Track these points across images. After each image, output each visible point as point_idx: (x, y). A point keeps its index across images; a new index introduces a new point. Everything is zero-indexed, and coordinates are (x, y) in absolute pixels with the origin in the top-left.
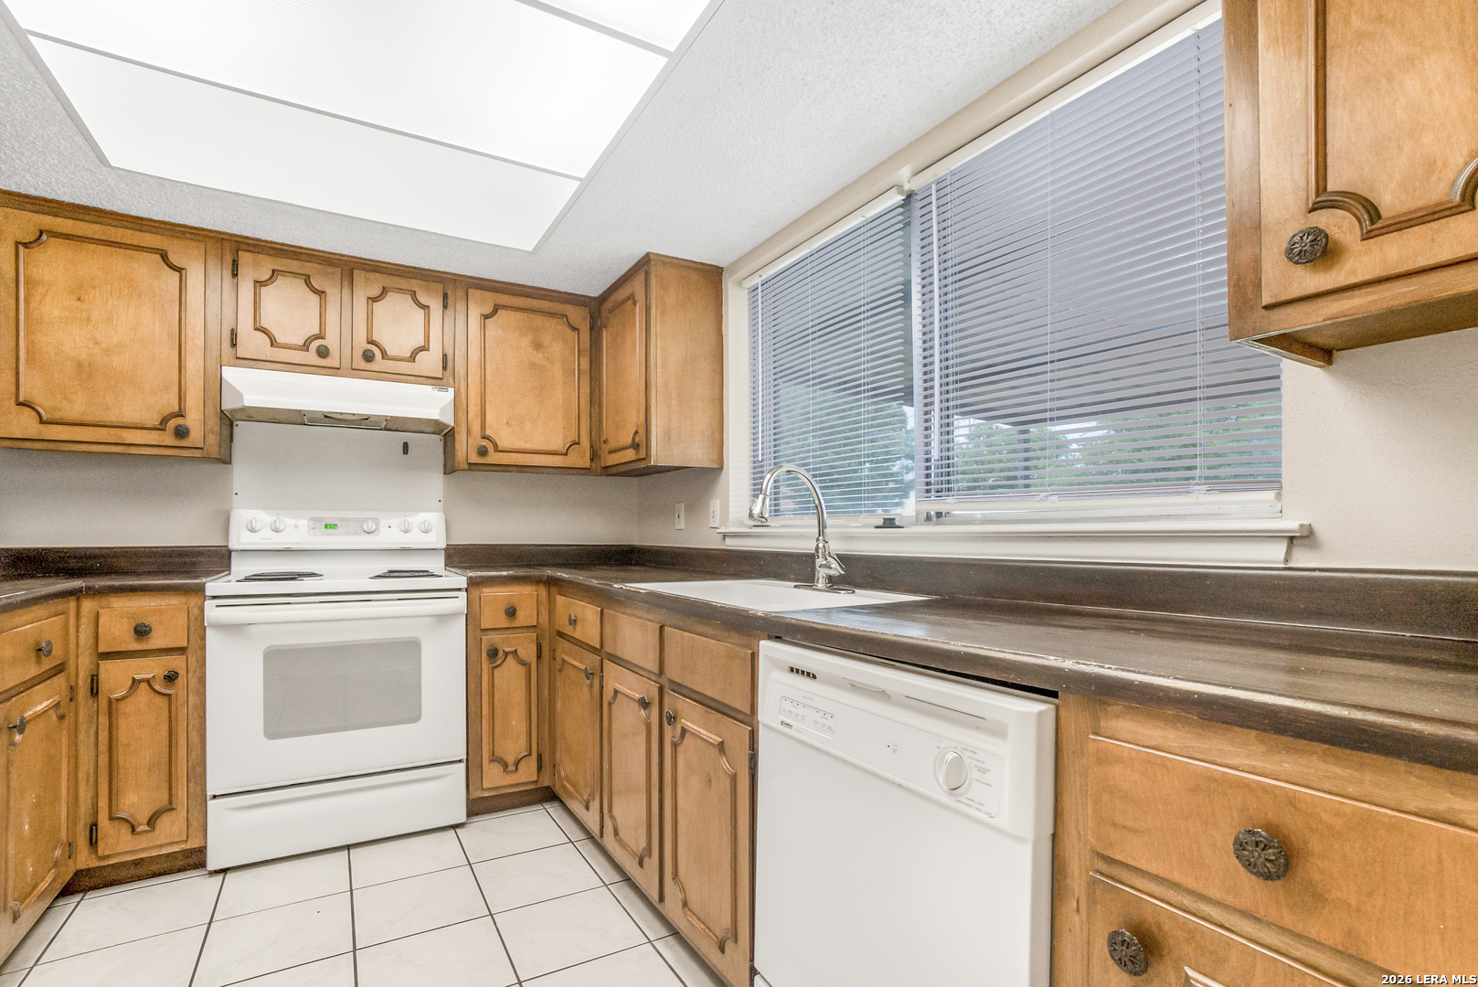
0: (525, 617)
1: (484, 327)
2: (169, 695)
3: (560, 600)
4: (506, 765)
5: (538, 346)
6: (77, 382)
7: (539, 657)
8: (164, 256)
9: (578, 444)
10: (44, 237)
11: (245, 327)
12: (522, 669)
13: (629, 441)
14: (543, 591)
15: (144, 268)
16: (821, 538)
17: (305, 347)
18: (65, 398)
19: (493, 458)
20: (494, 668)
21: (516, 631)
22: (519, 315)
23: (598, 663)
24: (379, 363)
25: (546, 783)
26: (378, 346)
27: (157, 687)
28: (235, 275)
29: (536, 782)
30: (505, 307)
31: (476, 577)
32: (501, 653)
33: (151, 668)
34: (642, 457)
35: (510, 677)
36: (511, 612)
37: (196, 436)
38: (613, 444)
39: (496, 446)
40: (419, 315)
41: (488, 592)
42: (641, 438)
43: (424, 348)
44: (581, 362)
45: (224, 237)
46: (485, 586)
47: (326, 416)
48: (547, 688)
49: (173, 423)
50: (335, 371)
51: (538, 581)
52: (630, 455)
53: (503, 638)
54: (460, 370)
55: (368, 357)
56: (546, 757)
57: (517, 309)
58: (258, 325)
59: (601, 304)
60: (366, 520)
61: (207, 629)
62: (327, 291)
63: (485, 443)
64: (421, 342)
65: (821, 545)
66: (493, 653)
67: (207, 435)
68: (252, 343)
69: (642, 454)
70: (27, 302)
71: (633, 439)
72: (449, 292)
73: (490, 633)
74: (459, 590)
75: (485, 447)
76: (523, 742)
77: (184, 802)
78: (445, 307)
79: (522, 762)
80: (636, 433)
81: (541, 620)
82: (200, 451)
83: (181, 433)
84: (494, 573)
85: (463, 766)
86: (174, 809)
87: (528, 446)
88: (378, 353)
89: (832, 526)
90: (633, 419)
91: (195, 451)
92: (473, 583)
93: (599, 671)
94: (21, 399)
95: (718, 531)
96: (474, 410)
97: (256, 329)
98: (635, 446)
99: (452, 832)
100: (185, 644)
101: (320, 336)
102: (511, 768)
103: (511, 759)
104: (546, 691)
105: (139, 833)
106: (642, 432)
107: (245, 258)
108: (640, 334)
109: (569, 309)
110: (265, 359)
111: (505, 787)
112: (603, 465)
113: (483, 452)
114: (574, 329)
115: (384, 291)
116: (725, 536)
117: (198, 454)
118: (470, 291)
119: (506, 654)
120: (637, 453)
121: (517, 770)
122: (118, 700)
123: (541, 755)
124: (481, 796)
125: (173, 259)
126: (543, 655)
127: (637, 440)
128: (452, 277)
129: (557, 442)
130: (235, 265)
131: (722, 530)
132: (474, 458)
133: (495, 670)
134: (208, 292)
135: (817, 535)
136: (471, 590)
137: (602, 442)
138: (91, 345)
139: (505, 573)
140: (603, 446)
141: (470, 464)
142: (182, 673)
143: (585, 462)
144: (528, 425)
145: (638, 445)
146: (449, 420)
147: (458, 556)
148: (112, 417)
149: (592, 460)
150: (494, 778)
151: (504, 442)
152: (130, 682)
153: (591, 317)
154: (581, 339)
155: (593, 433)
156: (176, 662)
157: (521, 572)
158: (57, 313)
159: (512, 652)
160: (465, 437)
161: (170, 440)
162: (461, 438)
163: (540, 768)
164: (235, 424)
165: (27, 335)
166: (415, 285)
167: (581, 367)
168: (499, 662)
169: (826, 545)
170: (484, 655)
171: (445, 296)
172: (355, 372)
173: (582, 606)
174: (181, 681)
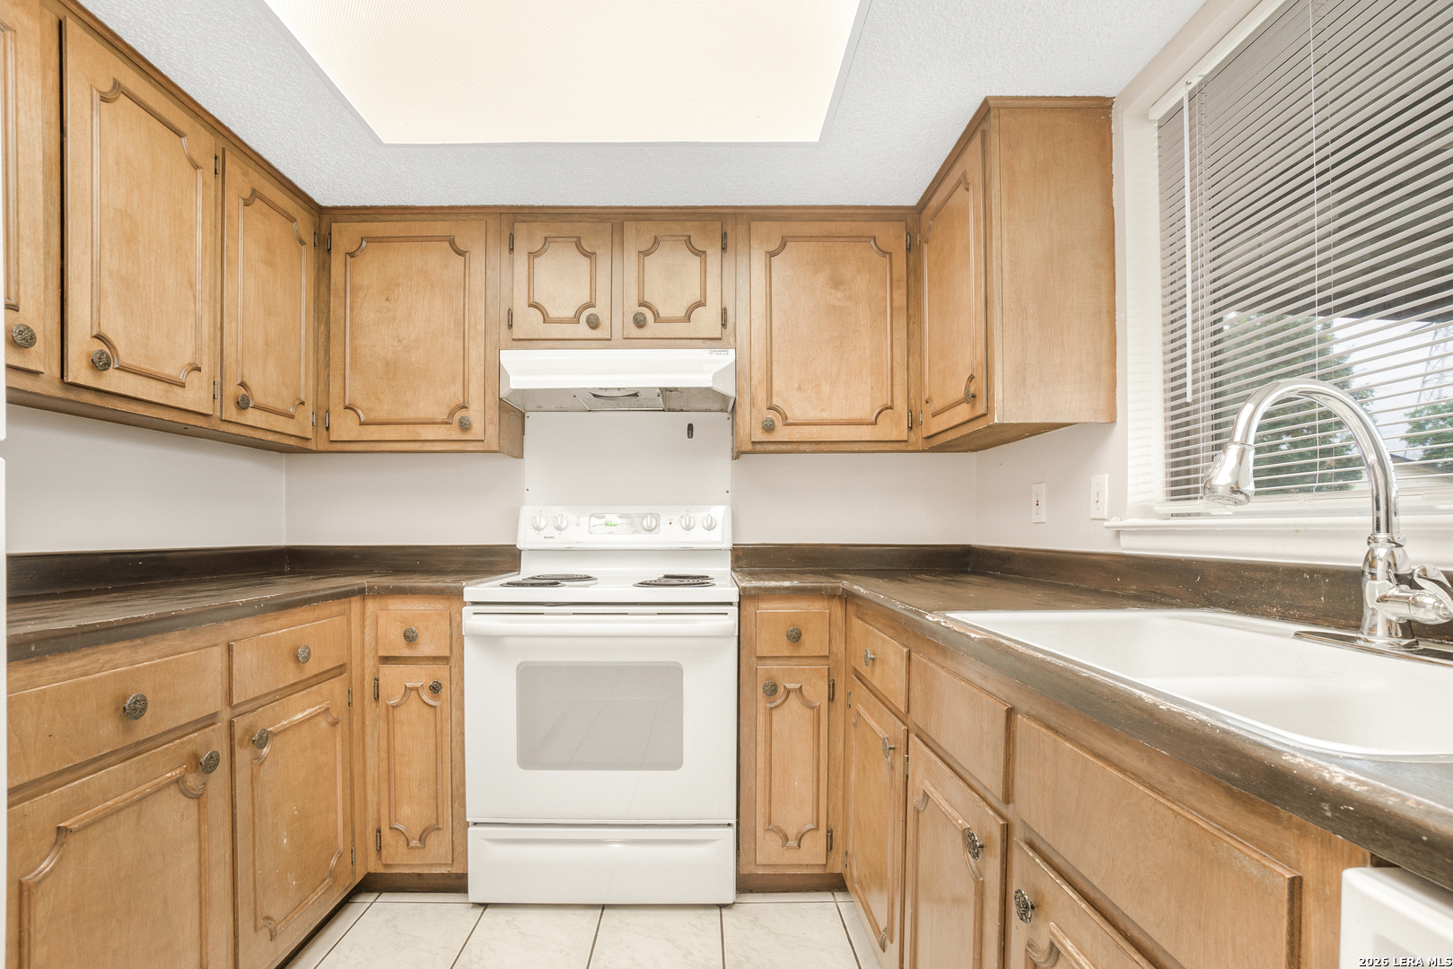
0: (813, 642)
1: (769, 267)
2: (435, 707)
3: (857, 624)
4: (786, 839)
5: (837, 283)
6: (385, 381)
7: (831, 698)
8: (452, 243)
9: (891, 408)
10: (364, 243)
11: (520, 305)
12: (808, 714)
13: (961, 393)
14: (837, 609)
15: (436, 260)
16: (1382, 536)
17: (576, 319)
18: (377, 399)
19: (782, 434)
20: (771, 709)
21: (803, 661)
22: (813, 246)
23: (902, 737)
24: (652, 328)
25: (838, 870)
26: (649, 307)
27: (425, 698)
28: (512, 250)
29: (825, 865)
30: (795, 238)
31: (750, 588)
32: (781, 690)
33: (418, 677)
34: (980, 413)
35: (793, 724)
36: (795, 637)
37: (477, 431)
38: (938, 403)
39: (785, 417)
40: (695, 262)
41: (767, 608)
42: (978, 386)
43: (700, 304)
44: (895, 296)
45: (502, 211)
46: (763, 600)
47: (595, 396)
48: (842, 742)
49: (457, 416)
50: (606, 342)
51: (831, 595)
52: (963, 412)
53: (784, 670)
54: (742, 327)
55: (640, 322)
56: (837, 835)
57: (810, 238)
58: (532, 300)
59: (920, 213)
60: (645, 516)
61: (465, 638)
62: (598, 252)
63: (771, 415)
64: (697, 297)
65: (1381, 552)
66: (772, 690)
67: (487, 425)
68: (528, 322)
69: (981, 409)
70: (352, 309)
71: (967, 387)
72: (729, 232)
73: (768, 662)
74: (731, 604)
75: (772, 421)
76: (808, 810)
77: (448, 822)
78: (724, 249)
79: (805, 837)
80: (972, 378)
81: (834, 649)
82: (481, 443)
83: (465, 426)
84: (773, 584)
85: (732, 832)
86: (439, 829)
87: (826, 416)
88: (649, 315)
89: (1412, 510)
90: (966, 359)
91: (477, 444)
92: (745, 596)
93: (903, 749)
94: (347, 404)
95: (1106, 524)
96: (758, 374)
97: (530, 305)
98: (971, 398)
99: (717, 912)
100: (448, 654)
101: (591, 305)
102: (793, 843)
103: (792, 832)
104: (840, 745)
105: (412, 848)
106: (980, 375)
107: (521, 229)
108: (976, 227)
109: (877, 228)
110: (538, 337)
111: (785, 866)
112: (925, 435)
113: (769, 427)
114: (884, 253)
115: (656, 241)
116: (1118, 533)
117: (479, 446)
118: (754, 224)
119: (788, 692)
120: (973, 407)
121: (799, 845)
122: (394, 707)
123: (832, 831)
124: (754, 872)
125: (460, 245)
126: (836, 697)
127: (972, 389)
128: (731, 211)
129: (864, 409)
130: (512, 238)
131: (1114, 522)
132: (760, 436)
133: (774, 712)
134: (488, 272)
135: (1370, 529)
136: (745, 604)
137: (924, 402)
138: (396, 344)
139: (787, 584)
140: (925, 406)
141: (753, 442)
142: (446, 684)
143: (900, 432)
144: (825, 388)
145: (974, 396)
146: (729, 389)
147: (748, 558)
148: (411, 414)
149: (910, 428)
150: (770, 855)
151: (796, 413)
152: (404, 689)
153: (908, 233)
154: (894, 266)
155: (912, 392)
156: (441, 673)
157: (809, 582)
158: (372, 316)
159: (795, 690)
160: (749, 411)
161: (457, 435)
162: (744, 411)
163: (830, 847)
164: (526, 415)
165: (351, 340)
166: (691, 228)
167: (894, 304)
168: (779, 702)
169: (1397, 551)
170: (760, 691)
171: (724, 236)
172: (628, 342)
173: (883, 640)
174: (444, 692)
